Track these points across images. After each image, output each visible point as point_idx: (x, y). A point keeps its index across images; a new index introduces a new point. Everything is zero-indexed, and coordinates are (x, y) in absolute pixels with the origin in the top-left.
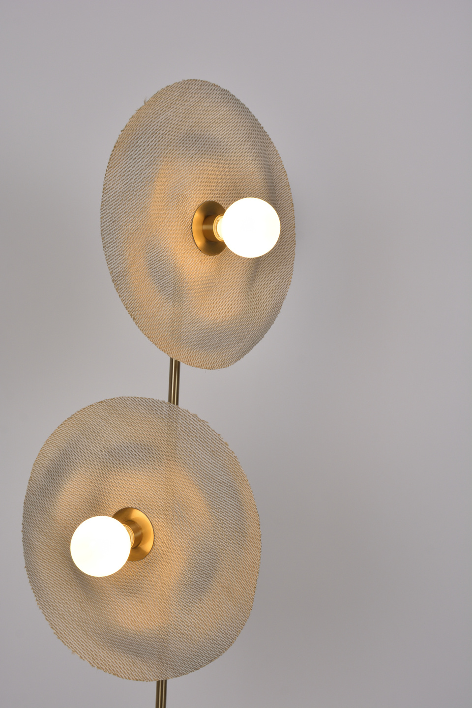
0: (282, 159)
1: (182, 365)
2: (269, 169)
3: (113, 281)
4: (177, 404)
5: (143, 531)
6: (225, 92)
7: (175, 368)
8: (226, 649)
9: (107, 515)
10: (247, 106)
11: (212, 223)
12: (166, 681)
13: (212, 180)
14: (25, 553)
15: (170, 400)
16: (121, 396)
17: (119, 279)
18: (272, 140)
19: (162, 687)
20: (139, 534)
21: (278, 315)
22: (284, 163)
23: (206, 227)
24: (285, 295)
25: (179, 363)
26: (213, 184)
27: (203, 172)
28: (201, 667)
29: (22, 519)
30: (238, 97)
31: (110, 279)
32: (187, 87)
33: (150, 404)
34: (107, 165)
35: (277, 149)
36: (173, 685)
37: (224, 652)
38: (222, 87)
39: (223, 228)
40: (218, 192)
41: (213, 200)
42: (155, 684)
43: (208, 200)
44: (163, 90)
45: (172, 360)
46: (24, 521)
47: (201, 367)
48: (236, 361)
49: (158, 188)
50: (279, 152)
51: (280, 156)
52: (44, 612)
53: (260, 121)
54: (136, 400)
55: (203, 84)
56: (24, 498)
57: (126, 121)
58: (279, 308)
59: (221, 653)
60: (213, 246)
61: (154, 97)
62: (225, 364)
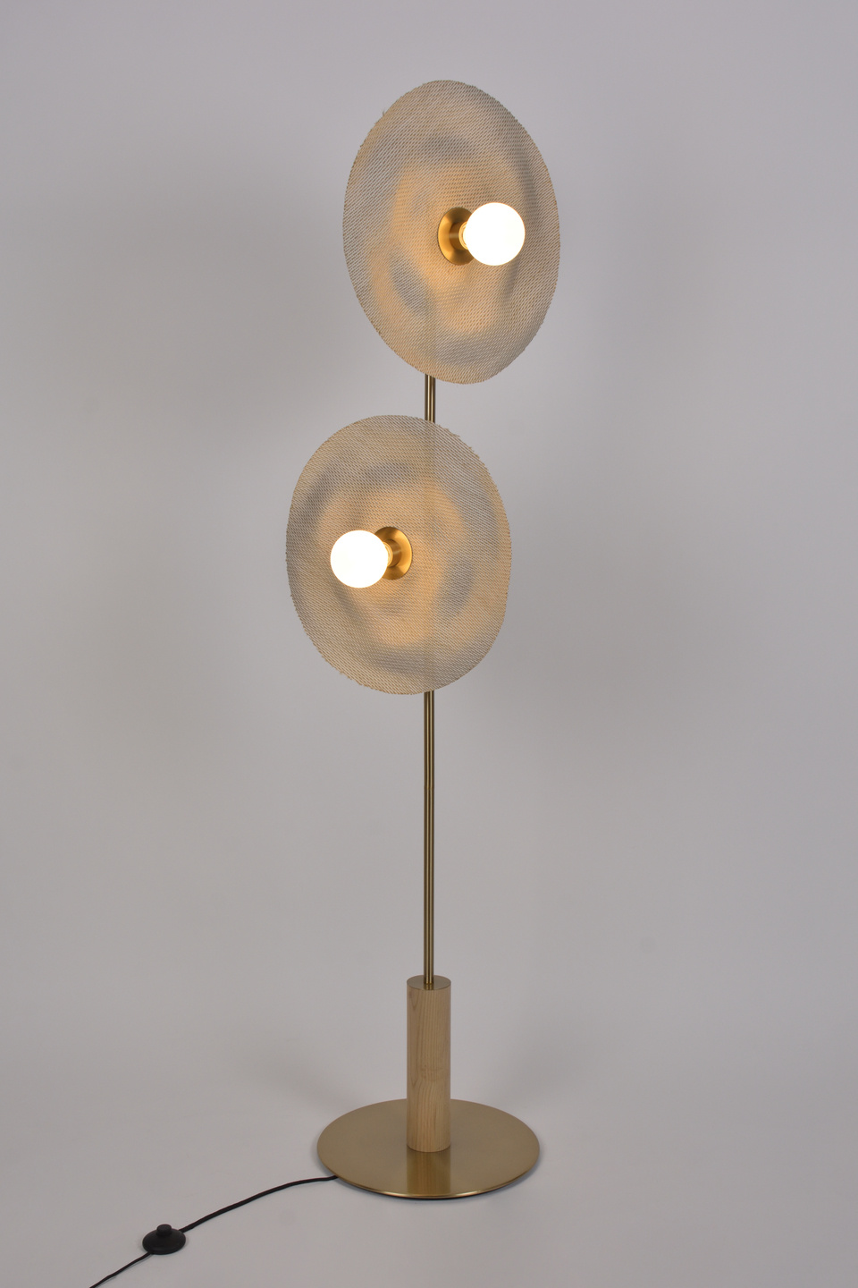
0: (541, 152)
1: (437, 381)
2: (525, 165)
3: (358, 296)
4: (434, 421)
5: (402, 550)
6: (471, 89)
7: (431, 384)
8: (483, 657)
9: (367, 530)
10: (497, 99)
11: (458, 232)
12: (433, 692)
13: (458, 186)
14: (290, 581)
15: (426, 419)
16: (376, 415)
17: (363, 295)
18: (529, 133)
19: (429, 698)
20: (397, 552)
21: (541, 326)
22: (543, 157)
23: (452, 236)
24: (549, 303)
25: (434, 379)
26: (460, 190)
27: (447, 178)
28: (461, 676)
29: (285, 548)
30: (486, 91)
31: (355, 294)
32: (427, 90)
33: (404, 422)
34: (347, 181)
35: (534, 142)
36: (440, 696)
37: (481, 660)
38: (467, 83)
39: (470, 236)
40: (466, 197)
41: (460, 206)
42: (422, 695)
43: (455, 206)
44: (402, 97)
45: (427, 376)
46: (287, 550)
47: (453, 381)
48: (492, 376)
49: (399, 199)
50: (537, 145)
51: (539, 149)
52: (311, 638)
53: (513, 114)
54: (390, 418)
55: (445, 85)
56: (286, 527)
57: (365, 136)
58: (542, 318)
59: (479, 660)
60: (462, 256)
61: (393, 106)
62: (480, 378)
